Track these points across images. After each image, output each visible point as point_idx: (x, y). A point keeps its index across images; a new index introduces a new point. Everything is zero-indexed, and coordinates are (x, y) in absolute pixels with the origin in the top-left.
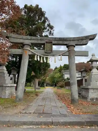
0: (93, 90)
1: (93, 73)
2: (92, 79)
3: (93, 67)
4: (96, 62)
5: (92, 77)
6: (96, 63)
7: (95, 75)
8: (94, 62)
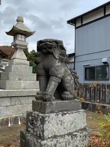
0: (9, 99)
1: (15, 61)
2: (11, 74)
3: (17, 46)
4: (23, 37)
5: (13, 68)
6: (23, 39)
7: (18, 64)
8: (20, 36)
